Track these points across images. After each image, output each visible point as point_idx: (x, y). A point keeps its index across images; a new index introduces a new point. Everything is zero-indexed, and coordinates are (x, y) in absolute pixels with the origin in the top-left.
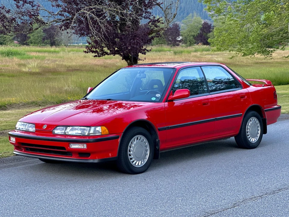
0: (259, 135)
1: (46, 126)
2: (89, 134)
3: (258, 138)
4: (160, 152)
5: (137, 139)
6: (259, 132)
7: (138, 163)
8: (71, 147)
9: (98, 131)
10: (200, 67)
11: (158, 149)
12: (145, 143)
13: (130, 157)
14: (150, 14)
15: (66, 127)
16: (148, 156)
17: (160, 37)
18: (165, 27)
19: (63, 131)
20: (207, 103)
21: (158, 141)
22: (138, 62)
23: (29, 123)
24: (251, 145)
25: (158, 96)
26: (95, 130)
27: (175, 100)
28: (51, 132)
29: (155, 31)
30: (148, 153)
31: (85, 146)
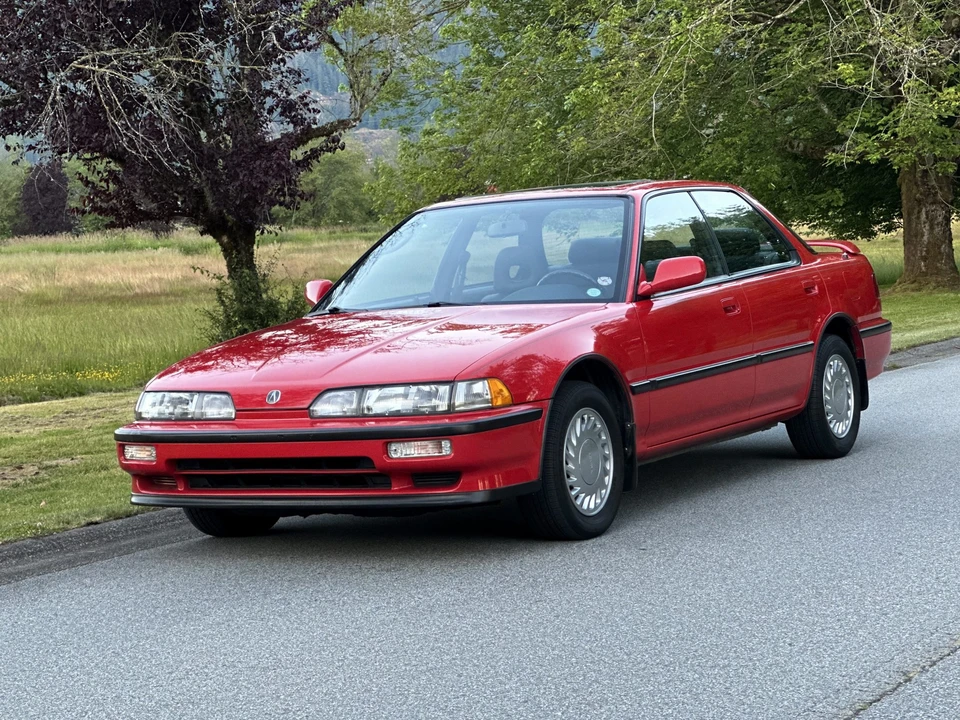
0: (851, 413)
1: (277, 394)
2: (451, 406)
3: (849, 422)
4: (638, 464)
5: (583, 419)
6: (851, 402)
7: (590, 503)
8: (394, 456)
9: (478, 395)
10: (689, 192)
11: (629, 454)
12: (600, 437)
13: (569, 482)
14: (300, 75)
15: (360, 390)
16: (609, 480)
17: (338, 150)
18: (353, 116)
19: (354, 406)
20: (734, 307)
21: (632, 426)
22: (257, 238)
23: (199, 392)
24: (838, 445)
25: (605, 284)
26: (468, 394)
27: (656, 295)
28: (306, 412)
29: (317, 133)
30: (610, 466)
31: (446, 446)
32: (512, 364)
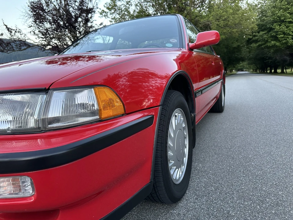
0: (223, 99)
5: (176, 117)
6: (223, 96)
7: (180, 174)
13: (169, 164)
21: (194, 115)
24: (223, 109)
25: (174, 42)
30: (187, 141)
31: (28, 181)
32: (125, 76)
